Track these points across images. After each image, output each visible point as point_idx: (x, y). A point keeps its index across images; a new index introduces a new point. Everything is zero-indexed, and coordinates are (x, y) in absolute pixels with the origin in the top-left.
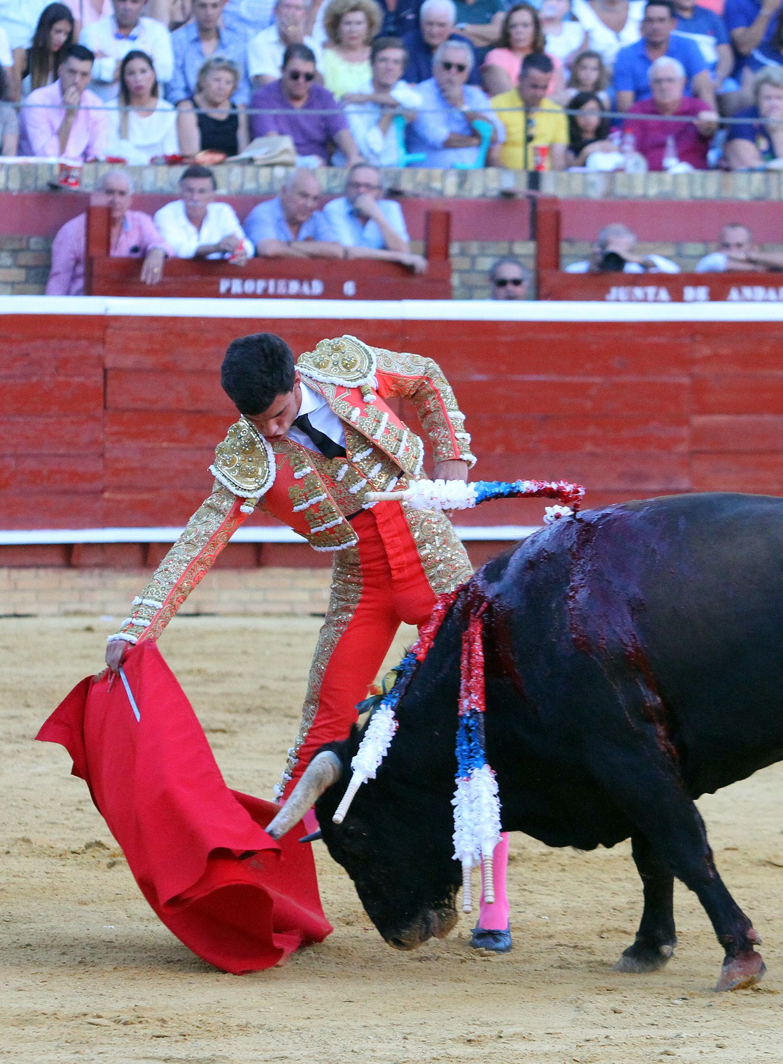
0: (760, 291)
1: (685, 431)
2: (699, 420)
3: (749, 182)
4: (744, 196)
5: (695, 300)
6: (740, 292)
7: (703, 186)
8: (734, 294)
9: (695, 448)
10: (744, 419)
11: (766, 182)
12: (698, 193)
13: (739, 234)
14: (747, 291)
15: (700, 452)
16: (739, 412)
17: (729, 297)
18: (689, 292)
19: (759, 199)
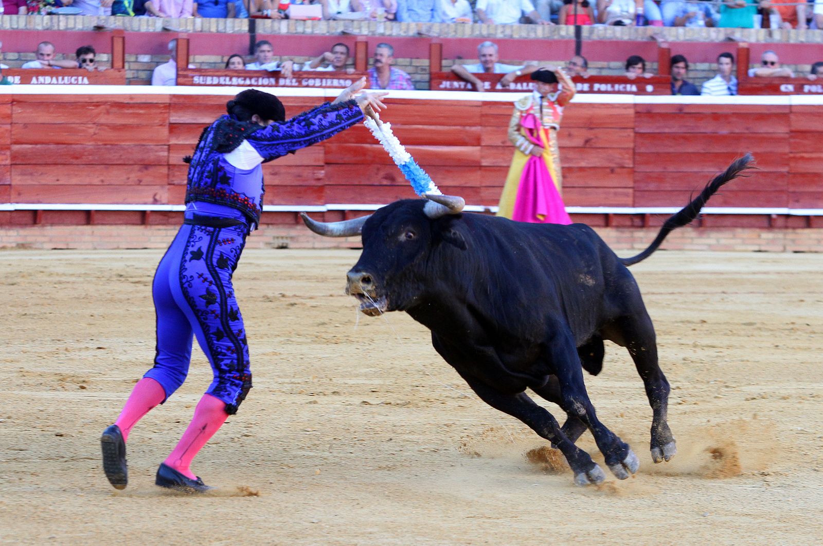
0: (48, 79)
1: (8, 153)
2: (16, 147)
3: (42, 20)
4: (40, 28)
5: (13, 83)
6: (37, 79)
7: (18, 22)
8: (34, 80)
9: (14, 162)
10: (39, 146)
11: (51, 20)
12: (15, 26)
13: (48, 49)
14: (41, 79)
15: (16, 164)
16: (36, 143)
17: (32, 82)
18: (10, 79)
19: (47, 29)
